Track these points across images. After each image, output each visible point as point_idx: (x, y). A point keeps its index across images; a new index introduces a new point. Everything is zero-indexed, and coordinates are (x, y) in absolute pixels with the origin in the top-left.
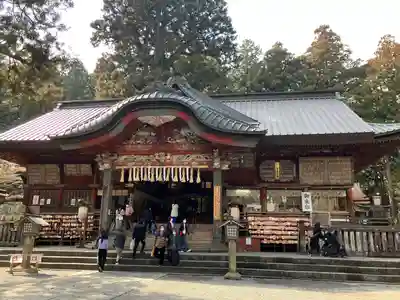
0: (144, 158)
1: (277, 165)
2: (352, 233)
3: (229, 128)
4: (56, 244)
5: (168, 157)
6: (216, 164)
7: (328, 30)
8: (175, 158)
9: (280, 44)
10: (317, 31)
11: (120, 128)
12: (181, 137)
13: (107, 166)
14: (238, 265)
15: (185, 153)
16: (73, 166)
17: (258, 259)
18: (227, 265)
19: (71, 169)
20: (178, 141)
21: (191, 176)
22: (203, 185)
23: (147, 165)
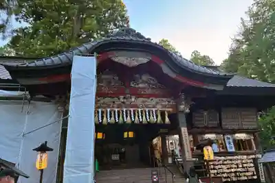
1: (206, 114)
5: (133, 99)
6: (182, 107)
8: (139, 101)
12: (143, 82)
15: (149, 96)
20: (141, 85)
21: (159, 118)
22: (126, 134)
23: (113, 107)
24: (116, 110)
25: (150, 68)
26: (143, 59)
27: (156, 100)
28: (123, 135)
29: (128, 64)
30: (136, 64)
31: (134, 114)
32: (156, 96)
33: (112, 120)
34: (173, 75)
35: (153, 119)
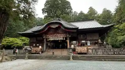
0: (52, 35)
1: (82, 36)
2: (99, 50)
3: (70, 27)
4: (36, 54)
5: (57, 35)
6: (68, 36)
11: (47, 29)
13: (45, 37)
14: (72, 58)
15: (61, 34)
17: (77, 56)
18: (70, 58)
19: (38, 38)
20: (59, 31)
21: (63, 39)
24: (54, 37)
25: (59, 28)
26: (57, 26)
27: (62, 34)
30: (55, 27)
32: (62, 33)
33: (53, 40)
34: (64, 29)
35: (61, 39)
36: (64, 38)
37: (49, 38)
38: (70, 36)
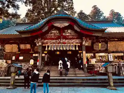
0: (54, 41)
1: (100, 44)
5: (64, 40)
6: (84, 43)
7: (96, 7)
8: (67, 41)
9: (82, 11)
10: (93, 7)
12: (69, 33)
13: (40, 44)
16: (23, 45)
19: (22, 46)
20: (67, 35)
22: (68, 52)
23: (56, 44)
24: (57, 45)
28: (67, 53)
29: (60, 27)
31: (64, 46)
32: (74, 39)
33: (55, 49)
35: (71, 48)
36: (75, 48)
37: (48, 47)
38: (87, 44)
